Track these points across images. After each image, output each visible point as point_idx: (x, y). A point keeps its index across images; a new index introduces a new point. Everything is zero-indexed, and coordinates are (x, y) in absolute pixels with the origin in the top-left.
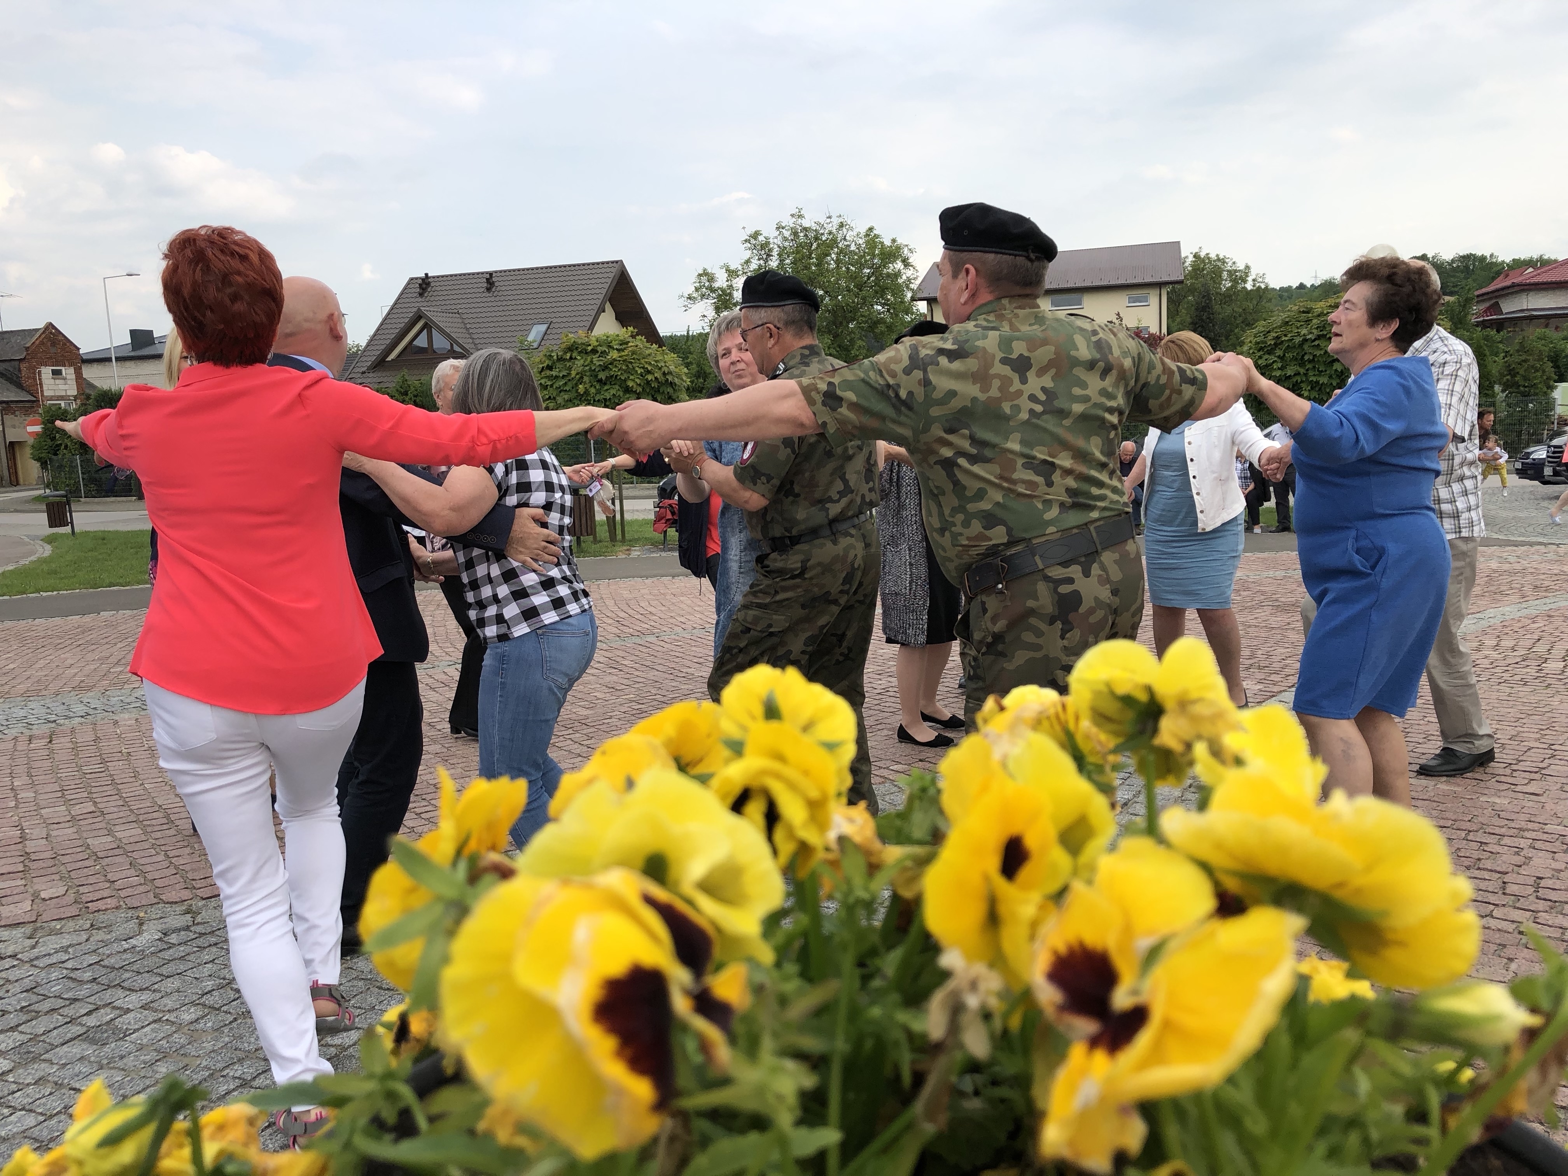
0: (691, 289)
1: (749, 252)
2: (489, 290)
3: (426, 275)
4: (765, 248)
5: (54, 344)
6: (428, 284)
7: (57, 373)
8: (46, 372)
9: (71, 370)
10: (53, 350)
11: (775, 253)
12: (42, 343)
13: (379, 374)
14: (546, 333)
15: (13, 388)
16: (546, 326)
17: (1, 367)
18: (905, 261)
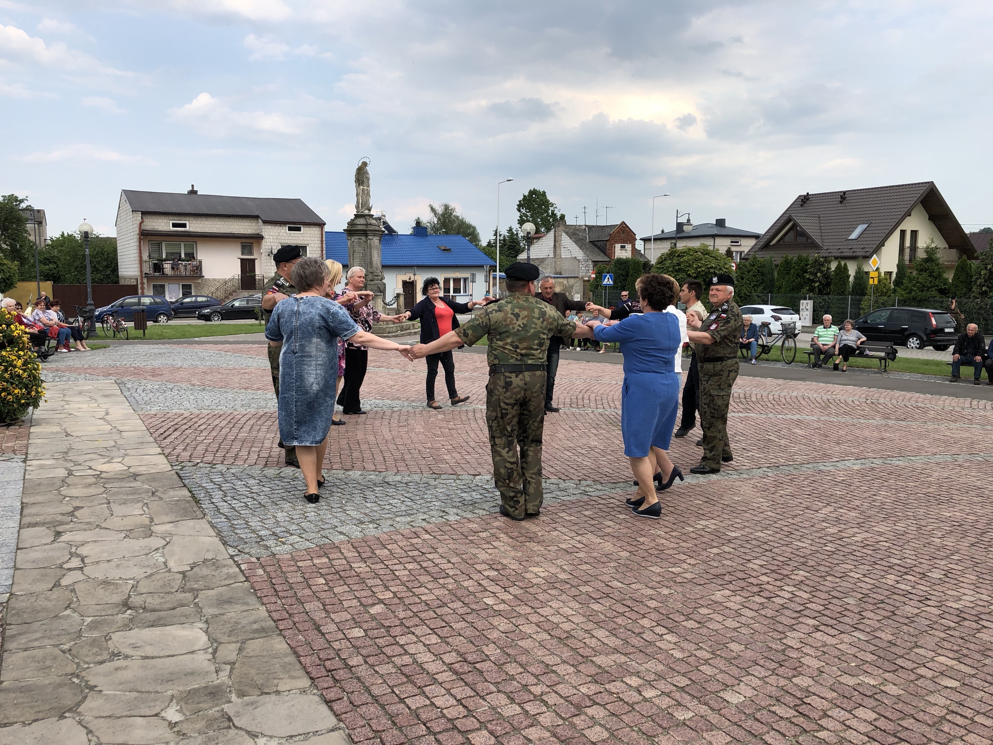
2: (841, 202)
3: (808, 193)
5: (623, 233)
6: (808, 199)
7: (623, 247)
8: (618, 246)
9: (630, 246)
10: (623, 235)
12: (618, 232)
13: (762, 252)
14: (865, 230)
15: (602, 254)
16: (867, 225)
17: (599, 244)
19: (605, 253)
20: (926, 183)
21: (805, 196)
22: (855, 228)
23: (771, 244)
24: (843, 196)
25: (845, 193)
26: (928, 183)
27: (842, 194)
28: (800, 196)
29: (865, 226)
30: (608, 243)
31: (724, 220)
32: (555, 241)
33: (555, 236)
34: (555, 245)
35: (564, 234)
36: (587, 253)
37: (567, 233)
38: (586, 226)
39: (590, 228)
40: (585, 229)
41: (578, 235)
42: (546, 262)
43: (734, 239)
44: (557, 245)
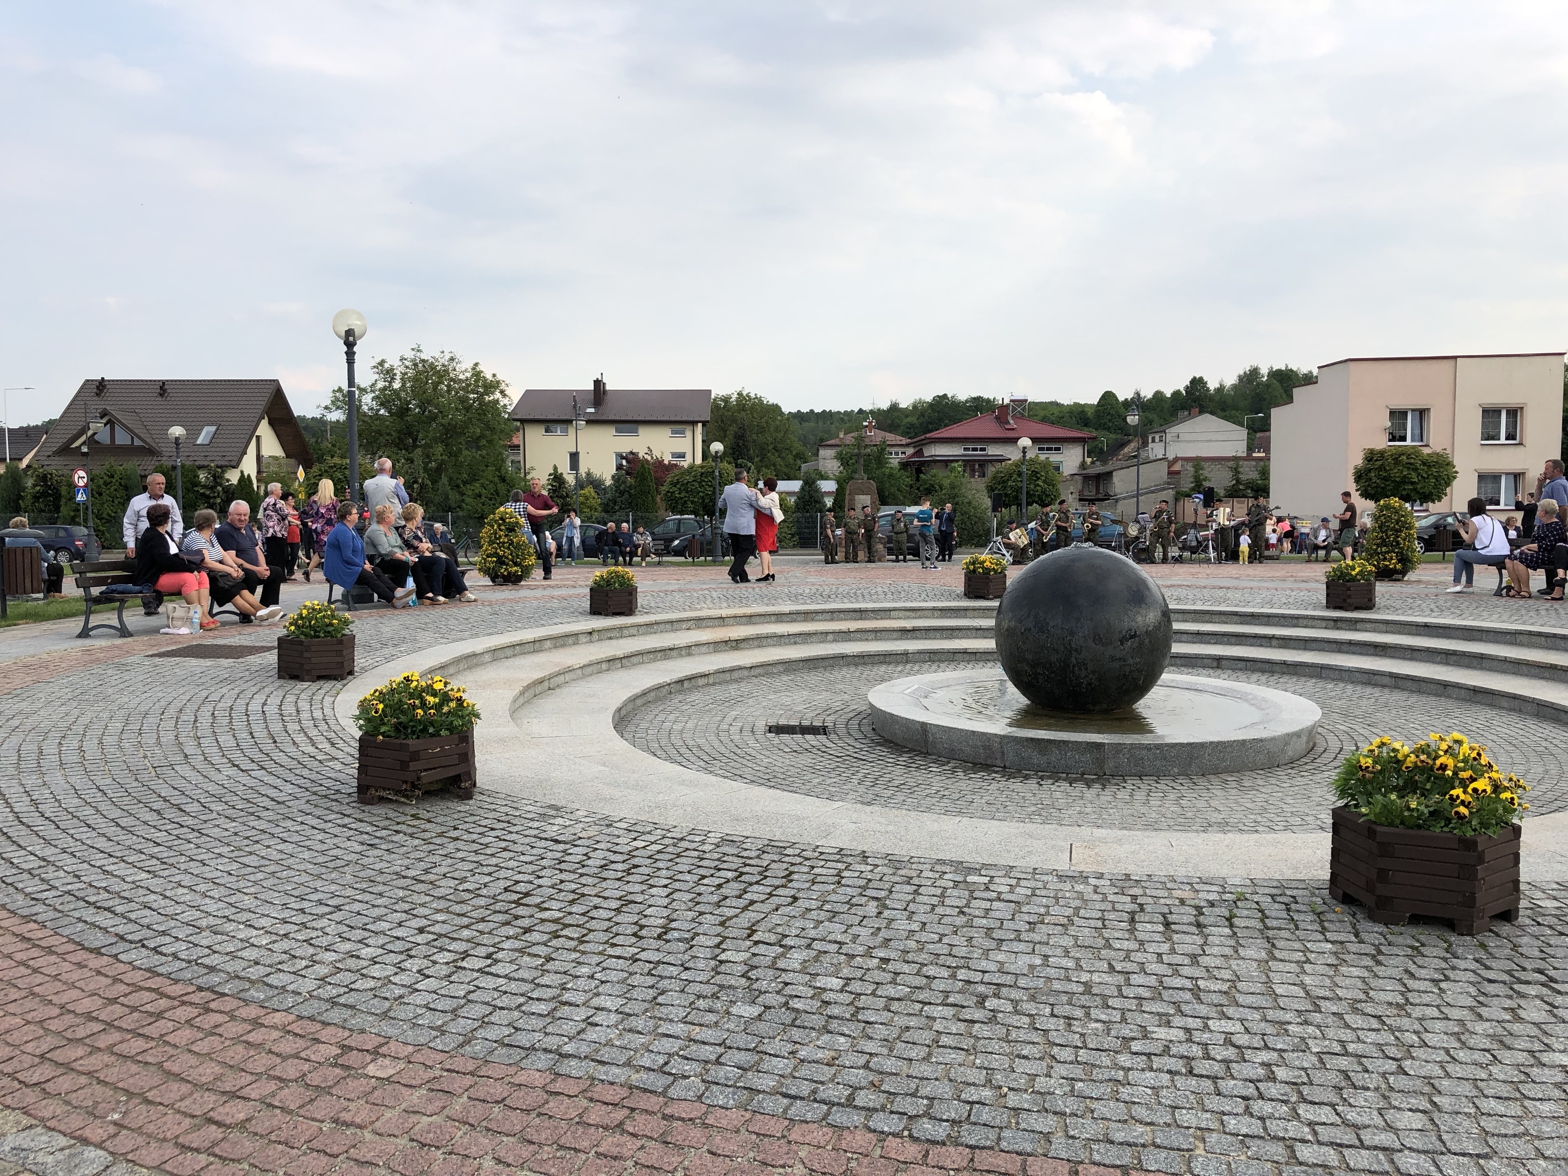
0: (328, 403)
1: (377, 376)
2: (161, 395)
3: (102, 378)
4: (389, 374)
6: (104, 387)
11: (398, 377)
13: (65, 458)
14: (214, 434)
16: (214, 428)
18: (502, 392)
20: (271, 380)
21: (98, 382)
22: (201, 430)
23: (73, 446)
24: (163, 388)
25: (162, 382)
26: (274, 380)
27: (159, 384)
28: (87, 380)
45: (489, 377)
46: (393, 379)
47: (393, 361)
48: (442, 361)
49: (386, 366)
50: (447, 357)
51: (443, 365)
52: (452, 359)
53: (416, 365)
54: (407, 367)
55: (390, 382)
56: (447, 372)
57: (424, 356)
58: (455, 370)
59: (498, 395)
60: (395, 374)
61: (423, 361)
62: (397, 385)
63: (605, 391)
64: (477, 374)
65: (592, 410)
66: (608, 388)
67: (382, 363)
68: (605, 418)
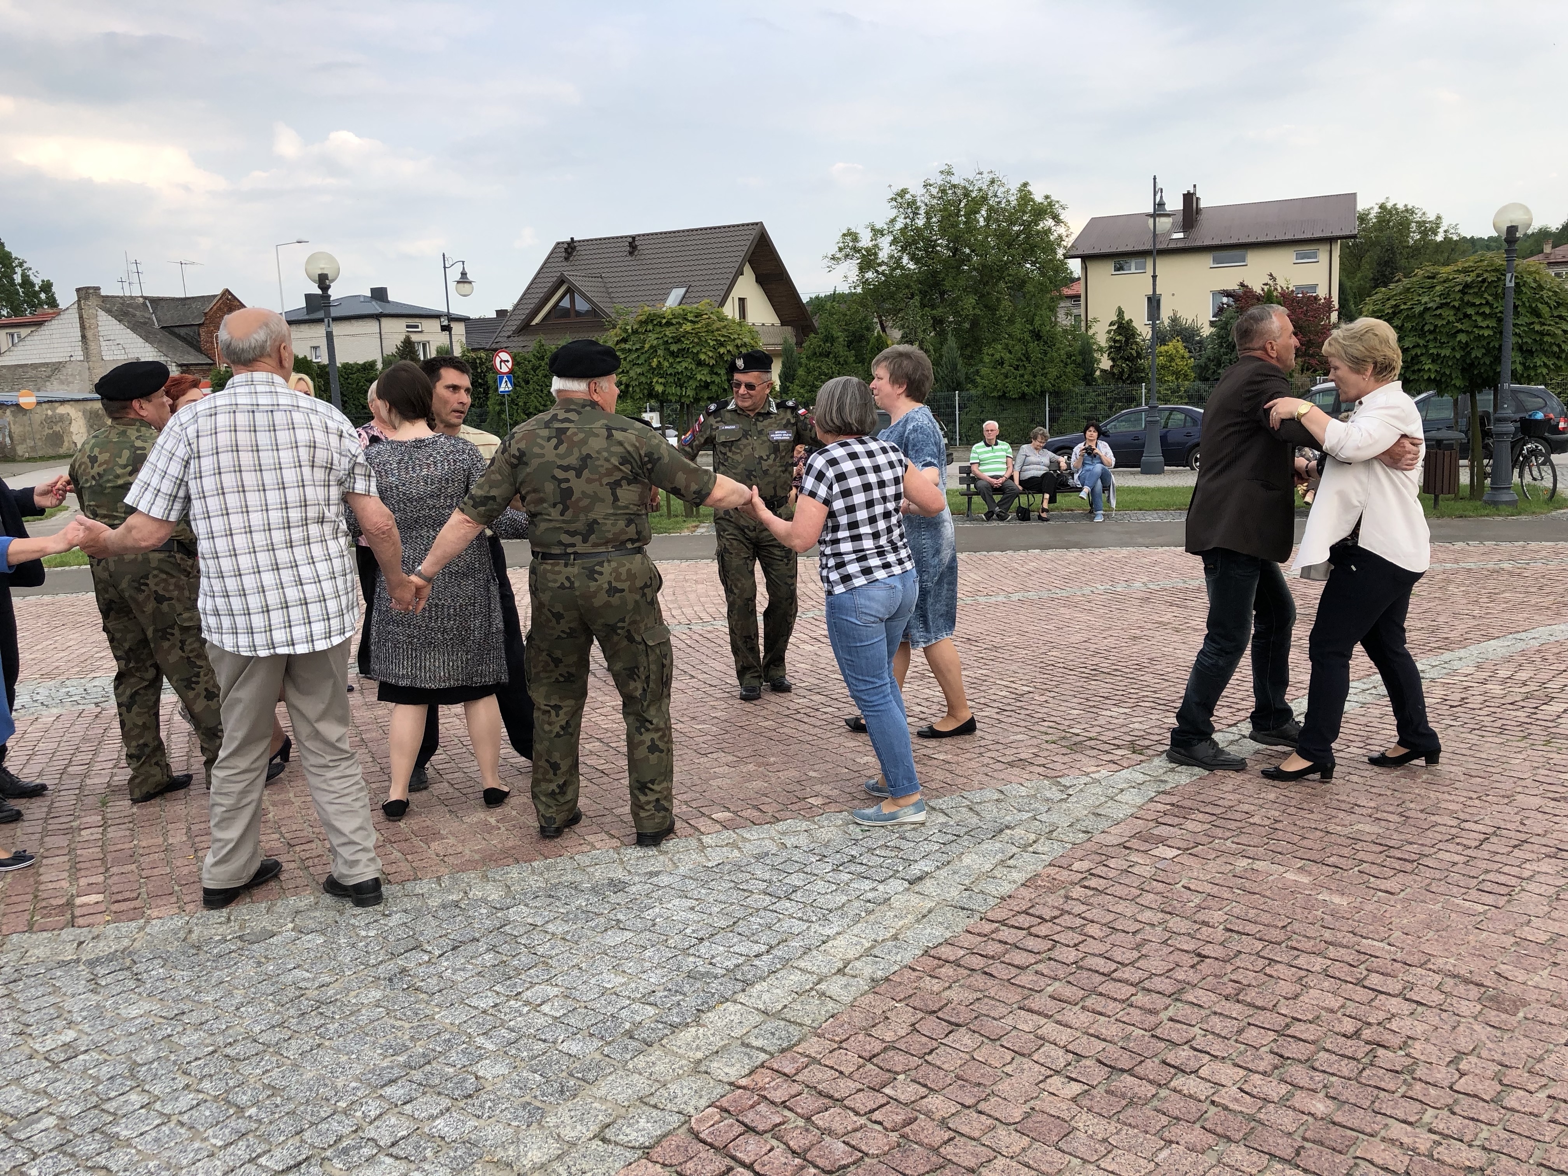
0: (834, 250)
1: (895, 211)
2: (631, 253)
3: (573, 239)
4: (911, 206)
6: (574, 249)
11: (922, 211)
12: (219, 309)
14: (684, 297)
15: (192, 351)
16: (684, 290)
17: (182, 332)
18: (1056, 218)
19: (199, 350)
20: (753, 224)
21: (568, 244)
22: (669, 294)
23: (533, 323)
24: (633, 244)
25: (634, 238)
26: (757, 224)
27: (630, 240)
28: (558, 243)
29: (683, 290)
30: (202, 331)
31: (385, 289)
32: (83, 327)
33: (81, 317)
34: (84, 337)
35: (101, 313)
36: (164, 349)
37: (109, 311)
38: (145, 298)
39: (156, 302)
40: (144, 304)
41: (134, 316)
42: (69, 370)
43: (411, 321)
44: (89, 334)
45: (1038, 198)
46: (916, 214)
47: (916, 190)
48: (978, 184)
49: (908, 196)
50: (987, 178)
51: (980, 190)
52: (993, 182)
53: (943, 191)
54: (933, 197)
55: (913, 220)
56: (984, 199)
57: (955, 180)
58: (996, 196)
59: (1049, 222)
60: (918, 208)
61: (954, 186)
62: (920, 222)
63: (1198, 210)
64: (1025, 196)
65: (1181, 235)
66: (1203, 204)
67: (903, 193)
68: (1198, 243)
